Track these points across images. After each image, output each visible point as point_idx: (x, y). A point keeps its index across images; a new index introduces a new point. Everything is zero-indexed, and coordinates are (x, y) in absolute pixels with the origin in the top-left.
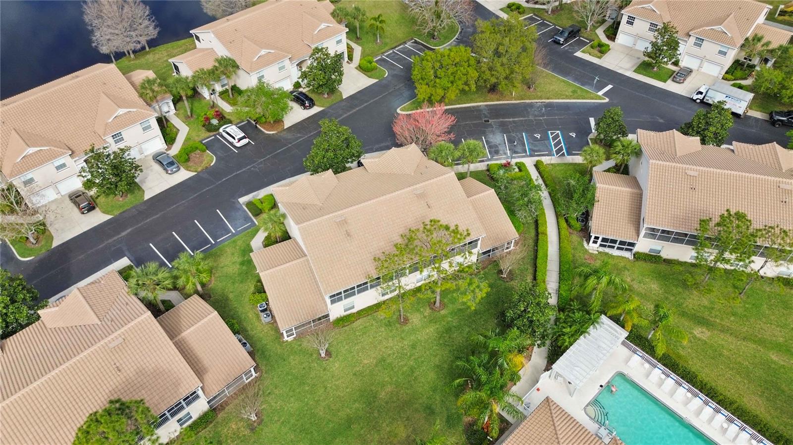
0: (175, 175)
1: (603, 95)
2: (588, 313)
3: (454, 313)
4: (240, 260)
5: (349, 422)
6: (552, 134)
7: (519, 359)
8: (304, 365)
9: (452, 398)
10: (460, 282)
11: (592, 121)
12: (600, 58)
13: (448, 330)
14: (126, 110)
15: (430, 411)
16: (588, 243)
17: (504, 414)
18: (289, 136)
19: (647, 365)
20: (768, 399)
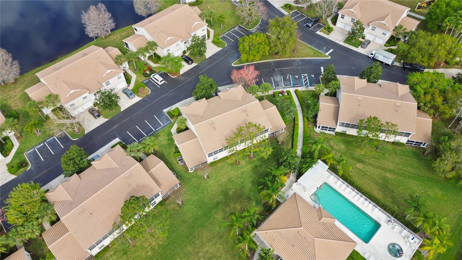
0: (133, 99)
1: (329, 55)
2: (313, 159)
3: (258, 160)
4: (167, 138)
5: (218, 204)
6: (303, 75)
7: (285, 178)
8: (198, 182)
9: (258, 194)
10: (261, 148)
11: (322, 69)
12: (328, 34)
13: (256, 167)
14: (110, 71)
15: (249, 198)
16: (316, 128)
17: (278, 199)
18: (183, 79)
19: (336, 179)
20: (383, 192)
